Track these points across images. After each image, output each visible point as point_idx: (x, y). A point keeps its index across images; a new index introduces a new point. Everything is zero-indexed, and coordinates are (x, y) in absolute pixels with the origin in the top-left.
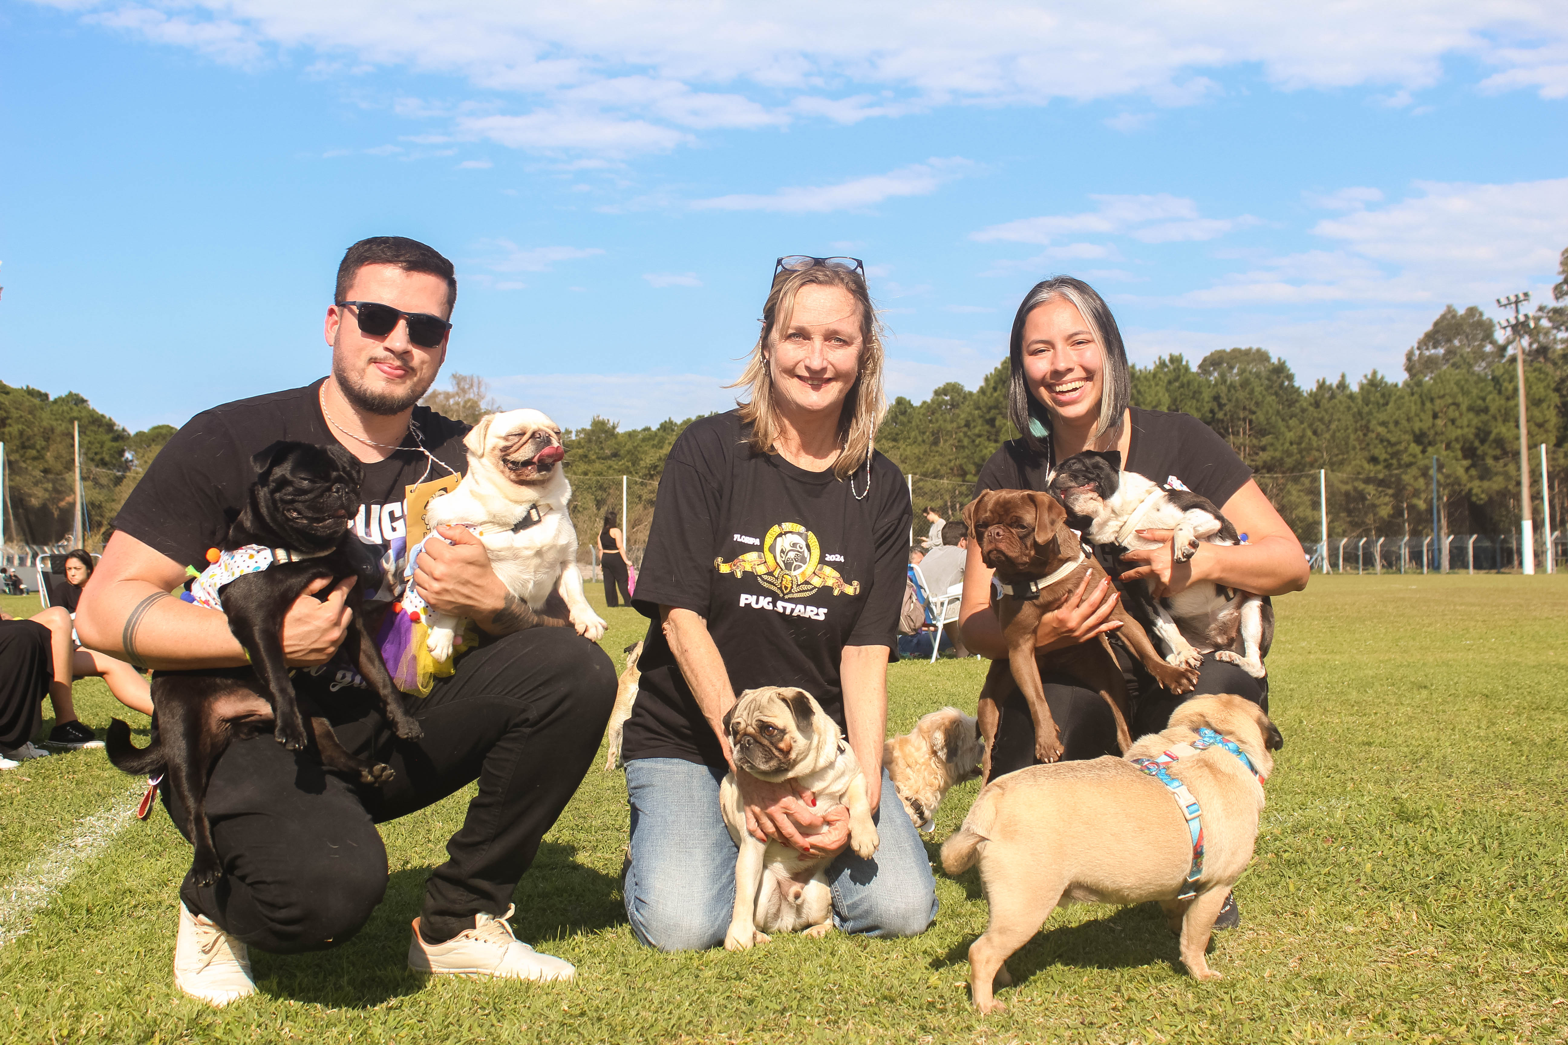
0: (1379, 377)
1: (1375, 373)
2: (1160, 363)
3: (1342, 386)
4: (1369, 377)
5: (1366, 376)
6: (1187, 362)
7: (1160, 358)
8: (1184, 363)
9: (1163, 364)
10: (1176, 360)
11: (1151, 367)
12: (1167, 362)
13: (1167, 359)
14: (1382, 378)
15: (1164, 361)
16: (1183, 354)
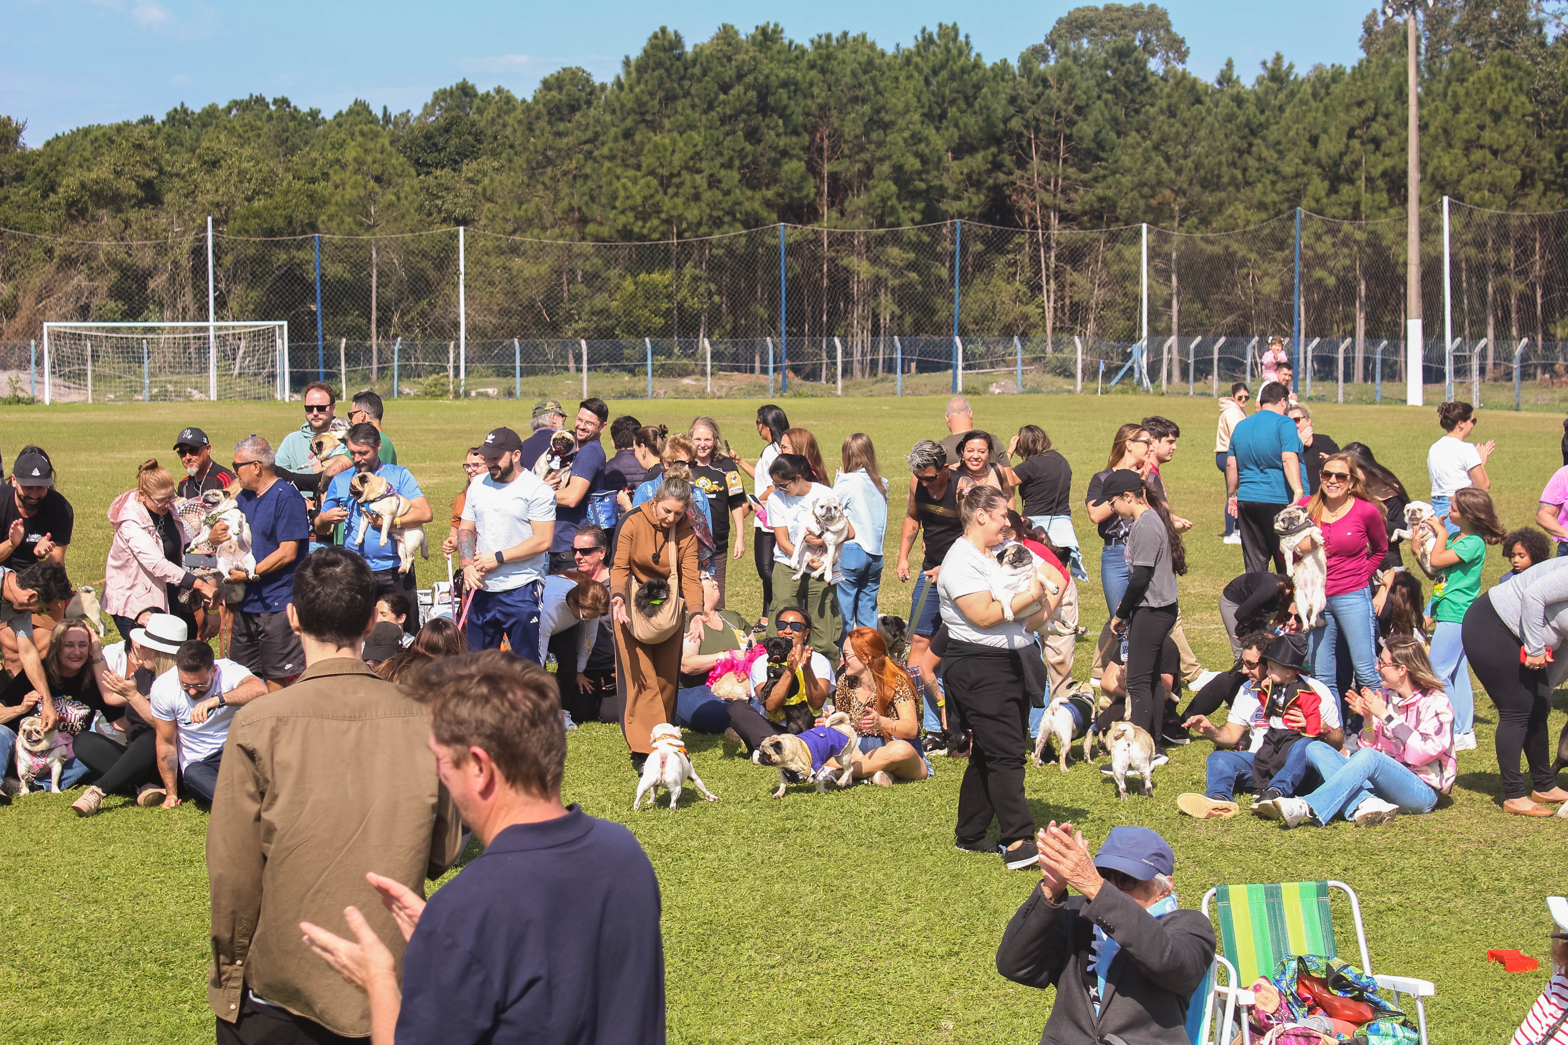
0: (1285, 65)
1: (1278, 58)
2: (924, 39)
3: (1226, 78)
4: (1269, 65)
5: (1264, 63)
6: (967, 37)
7: (924, 30)
8: (962, 38)
9: (928, 41)
10: (950, 33)
11: (909, 44)
12: (935, 37)
13: (934, 29)
14: (1291, 67)
15: (931, 35)
16: (959, 25)
